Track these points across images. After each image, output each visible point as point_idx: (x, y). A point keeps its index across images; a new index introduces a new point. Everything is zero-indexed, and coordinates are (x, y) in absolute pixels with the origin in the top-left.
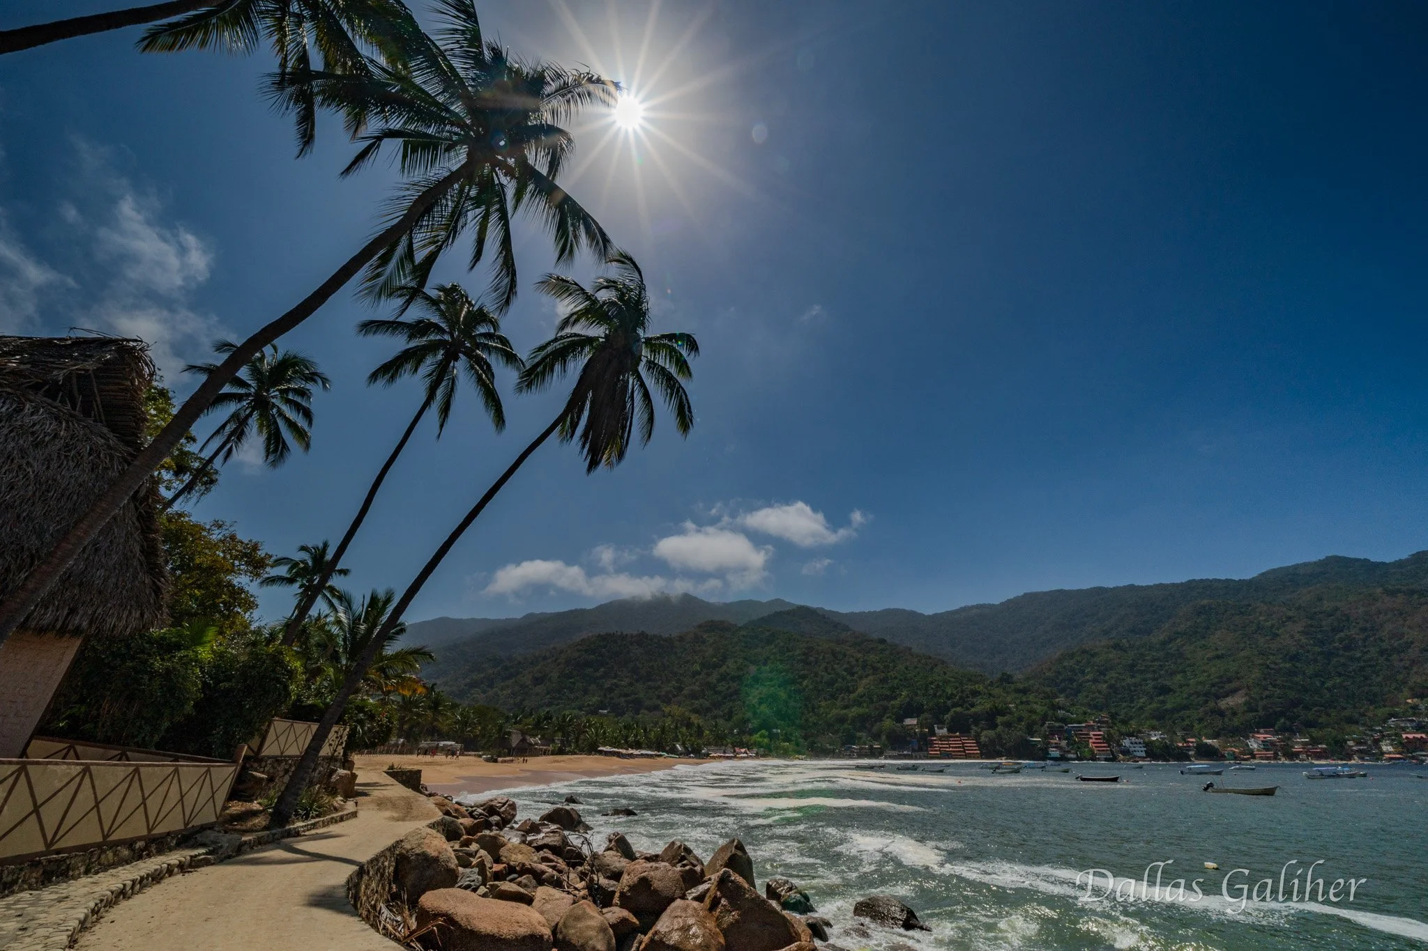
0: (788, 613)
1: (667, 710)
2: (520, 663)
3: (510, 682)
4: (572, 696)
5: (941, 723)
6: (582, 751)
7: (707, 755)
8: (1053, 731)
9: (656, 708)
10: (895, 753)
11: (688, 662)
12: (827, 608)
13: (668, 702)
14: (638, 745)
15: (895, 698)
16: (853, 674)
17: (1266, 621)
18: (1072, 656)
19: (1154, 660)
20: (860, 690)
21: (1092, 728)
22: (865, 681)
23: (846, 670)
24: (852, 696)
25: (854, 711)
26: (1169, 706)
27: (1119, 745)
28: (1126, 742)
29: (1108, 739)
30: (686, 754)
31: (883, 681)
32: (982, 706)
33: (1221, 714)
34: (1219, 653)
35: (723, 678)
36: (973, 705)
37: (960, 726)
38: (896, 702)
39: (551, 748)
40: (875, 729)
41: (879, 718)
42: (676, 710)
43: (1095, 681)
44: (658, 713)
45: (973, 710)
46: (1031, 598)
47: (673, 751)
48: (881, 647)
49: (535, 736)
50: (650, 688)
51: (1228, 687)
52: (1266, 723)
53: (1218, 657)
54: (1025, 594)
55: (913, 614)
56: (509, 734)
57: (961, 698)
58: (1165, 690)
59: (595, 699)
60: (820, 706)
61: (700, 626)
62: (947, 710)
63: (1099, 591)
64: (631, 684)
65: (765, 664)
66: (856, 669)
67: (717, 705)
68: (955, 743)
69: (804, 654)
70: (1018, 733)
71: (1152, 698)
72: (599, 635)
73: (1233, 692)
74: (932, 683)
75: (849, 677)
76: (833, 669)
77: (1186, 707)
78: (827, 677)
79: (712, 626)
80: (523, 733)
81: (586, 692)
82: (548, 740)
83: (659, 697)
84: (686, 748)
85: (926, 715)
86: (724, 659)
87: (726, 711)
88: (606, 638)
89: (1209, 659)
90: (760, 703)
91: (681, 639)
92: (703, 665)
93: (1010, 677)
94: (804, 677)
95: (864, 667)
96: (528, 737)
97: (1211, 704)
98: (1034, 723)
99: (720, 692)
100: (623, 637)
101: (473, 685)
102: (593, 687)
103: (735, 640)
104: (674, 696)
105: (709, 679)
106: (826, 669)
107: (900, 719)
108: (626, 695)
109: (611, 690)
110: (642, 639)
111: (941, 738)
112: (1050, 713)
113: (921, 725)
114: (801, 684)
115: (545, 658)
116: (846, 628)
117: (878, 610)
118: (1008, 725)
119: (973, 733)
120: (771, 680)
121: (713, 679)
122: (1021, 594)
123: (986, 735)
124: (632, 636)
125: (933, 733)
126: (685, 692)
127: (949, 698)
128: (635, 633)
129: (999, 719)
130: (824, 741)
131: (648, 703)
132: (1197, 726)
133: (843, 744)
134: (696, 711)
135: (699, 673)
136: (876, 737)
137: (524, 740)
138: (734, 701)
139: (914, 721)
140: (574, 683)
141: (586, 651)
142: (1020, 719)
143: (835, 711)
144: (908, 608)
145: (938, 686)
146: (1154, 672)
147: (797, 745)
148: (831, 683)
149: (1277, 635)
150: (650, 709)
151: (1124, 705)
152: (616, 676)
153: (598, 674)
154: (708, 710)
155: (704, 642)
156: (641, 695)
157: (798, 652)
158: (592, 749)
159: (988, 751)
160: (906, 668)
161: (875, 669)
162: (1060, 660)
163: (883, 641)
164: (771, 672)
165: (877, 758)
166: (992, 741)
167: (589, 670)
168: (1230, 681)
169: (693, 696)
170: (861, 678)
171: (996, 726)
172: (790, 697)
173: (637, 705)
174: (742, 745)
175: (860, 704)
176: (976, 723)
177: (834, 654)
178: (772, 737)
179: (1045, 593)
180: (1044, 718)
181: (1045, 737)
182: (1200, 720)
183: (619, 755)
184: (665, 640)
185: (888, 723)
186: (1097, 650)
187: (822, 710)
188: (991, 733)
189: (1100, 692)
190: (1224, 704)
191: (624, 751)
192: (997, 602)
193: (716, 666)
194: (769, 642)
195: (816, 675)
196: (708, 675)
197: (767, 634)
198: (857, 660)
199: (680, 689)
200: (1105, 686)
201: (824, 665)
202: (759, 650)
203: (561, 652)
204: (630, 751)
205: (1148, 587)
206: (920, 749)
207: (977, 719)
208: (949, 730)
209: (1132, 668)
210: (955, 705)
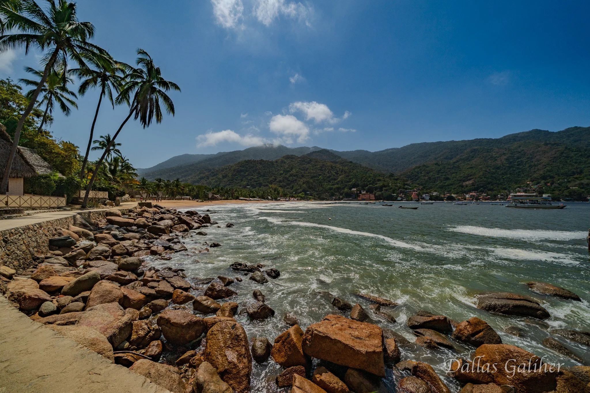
0: (318, 152)
1: (270, 186)
2: (217, 171)
3: (214, 177)
4: (237, 182)
5: (364, 190)
6: (234, 199)
7: (279, 200)
8: (401, 192)
9: (267, 185)
10: (347, 199)
11: (279, 170)
12: (334, 150)
13: (271, 184)
14: (254, 197)
15: (350, 182)
16: (337, 174)
17: (495, 155)
18: (419, 167)
19: (448, 169)
20: (339, 179)
21: (414, 191)
22: (342, 176)
23: (335, 173)
24: (335, 181)
25: (336, 186)
26: (446, 184)
27: (421, 196)
28: (424, 196)
29: (418, 195)
30: (272, 200)
31: (347, 176)
32: (380, 184)
33: (462, 186)
34: (472, 166)
35: (291, 175)
36: (376, 184)
37: (370, 191)
38: (350, 183)
39: (223, 198)
40: (341, 192)
41: (344, 188)
42: (273, 186)
43: (424, 176)
44: (268, 187)
45: (376, 186)
46: (413, 145)
47: (268, 199)
48: (350, 164)
49: (217, 194)
50: (265, 179)
51: (469, 178)
52: (475, 190)
53: (471, 168)
54: (411, 144)
55: (367, 152)
56: (208, 194)
57: (373, 182)
58: (447, 179)
59: (245, 183)
60: (324, 185)
61: (283, 157)
62: (367, 186)
63: (440, 143)
64: (258, 178)
65: (306, 171)
66: (339, 172)
67: (288, 184)
68: (367, 196)
69: (321, 167)
70: (388, 193)
71: (442, 182)
72: (245, 161)
73: (470, 180)
74: (364, 177)
75: (336, 175)
76: (331, 172)
77: (452, 185)
78: (328, 175)
79: (288, 157)
80: (213, 194)
81: (242, 180)
82: (222, 195)
83: (268, 182)
84: (272, 198)
85: (360, 187)
86: (292, 169)
87: (291, 186)
88: (248, 162)
89: (467, 169)
90: (303, 184)
91: (276, 162)
92: (284, 171)
93: (393, 175)
94: (320, 175)
95: (342, 172)
96: (214, 195)
97: (460, 184)
98: (396, 189)
99: (289, 180)
100: (254, 161)
101: (202, 178)
102: (244, 179)
103: (296, 162)
104: (273, 182)
105: (286, 176)
106: (328, 172)
107: (350, 189)
108: (256, 181)
109: (251, 180)
110: (261, 162)
111: (363, 194)
112: (403, 186)
113: (357, 190)
114: (318, 177)
115: (226, 169)
116: (340, 157)
117: (354, 150)
118: (386, 190)
119: (374, 193)
120: (308, 176)
121: (288, 175)
122: (409, 144)
123: (378, 193)
124: (258, 161)
125: (360, 193)
126: (277, 180)
127: (368, 182)
128: (259, 159)
129: (384, 188)
130: (324, 196)
131: (264, 184)
132: (452, 190)
133: (330, 196)
134: (280, 186)
135: (282, 174)
136: (341, 194)
137: (213, 196)
138: (294, 183)
139: (355, 189)
140: (237, 178)
141: (241, 166)
142: (391, 188)
143: (329, 186)
144: (365, 150)
145: (366, 178)
146: (446, 173)
147: (315, 197)
148: (329, 177)
149: (496, 160)
150: (264, 186)
151: (431, 184)
152: (252, 175)
153: (246, 174)
154: (285, 186)
155: (285, 163)
156: (261, 181)
157: (319, 166)
158: (237, 198)
159: (377, 198)
160: (357, 172)
161: (345, 172)
162: (414, 169)
163: (351, 162)
164: (309, 173)
165: (341, 200)
166: (380, 195)
167: (242, 173)
168: (471, 176)
169: (280, 181)
170: (340, 175)
171: (382, 190)
172: (314, 182)
173: (260, 185)
174: (293, 197)
175: (338, 184)
176: (376, 190)
177: (332, 167)
178: (306, 194)
179: (418, 144)
180: (400, 188)
181: (398, 194)
182: (454, 189)
183: (246, 200)
184: (270, 162)
185: (346, 190)
186: (429, 165)
187: (325, 186)
188: (380, 193)
189: (424, 180)
190: (464, 184)
191: (248, 199)
192: (399, 147)
193: (289, 171)
194: (309, 163)
195: (324, 174)
196: (286, 174)
197: (308, 160)
198: (340, 169)
199: (276, 179)
200: (427, 177)
201: (328, 171)
202: (305, 166)
203: (232, 167)
204: (250, 199)
205: (459, 141)
206: (355, 198)
207: (376, 189)
208: (366, 192)
209: (439, 172)
210: (370, 184)
